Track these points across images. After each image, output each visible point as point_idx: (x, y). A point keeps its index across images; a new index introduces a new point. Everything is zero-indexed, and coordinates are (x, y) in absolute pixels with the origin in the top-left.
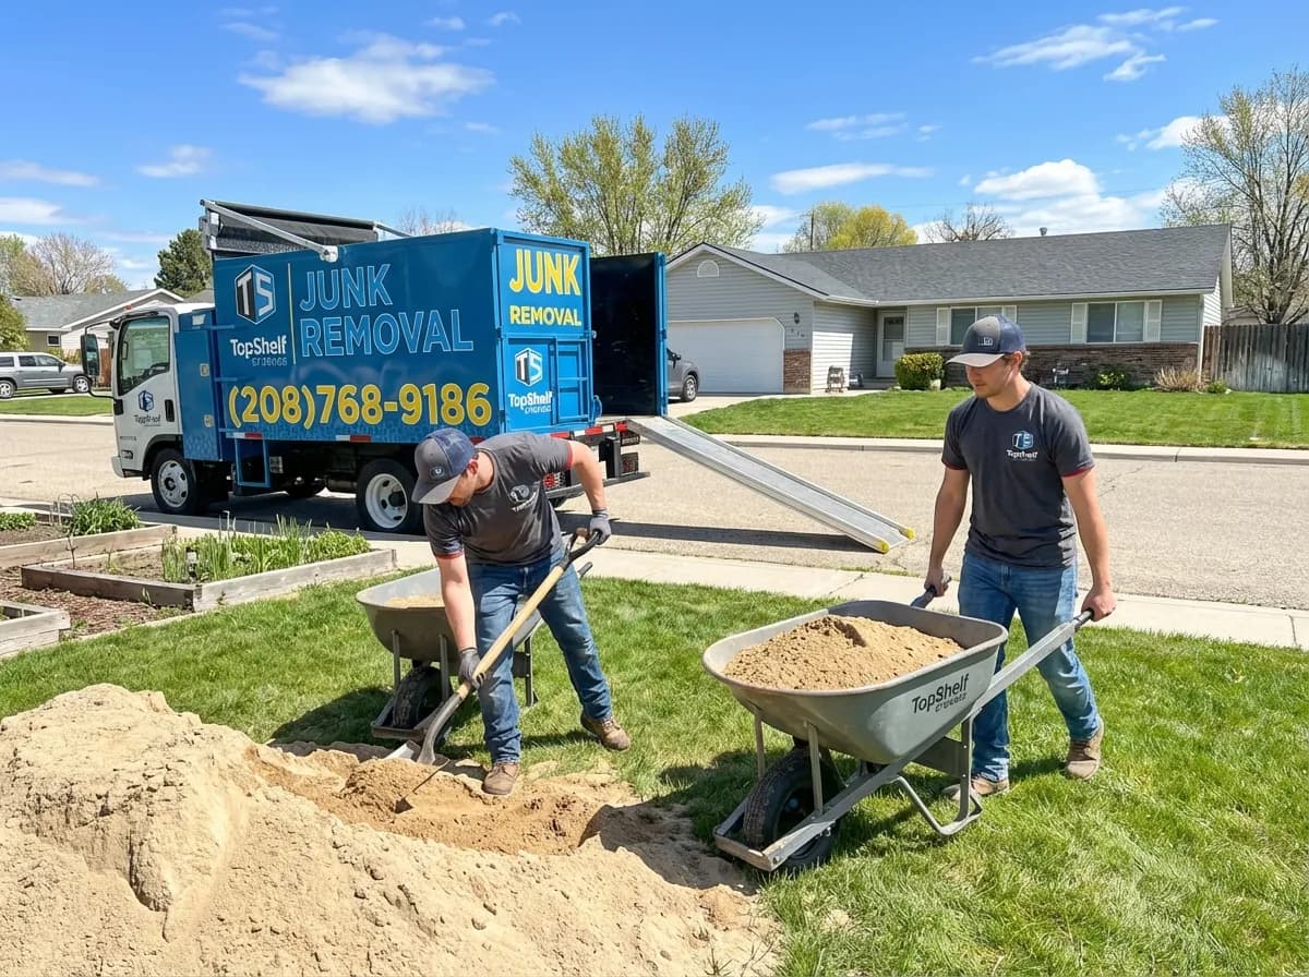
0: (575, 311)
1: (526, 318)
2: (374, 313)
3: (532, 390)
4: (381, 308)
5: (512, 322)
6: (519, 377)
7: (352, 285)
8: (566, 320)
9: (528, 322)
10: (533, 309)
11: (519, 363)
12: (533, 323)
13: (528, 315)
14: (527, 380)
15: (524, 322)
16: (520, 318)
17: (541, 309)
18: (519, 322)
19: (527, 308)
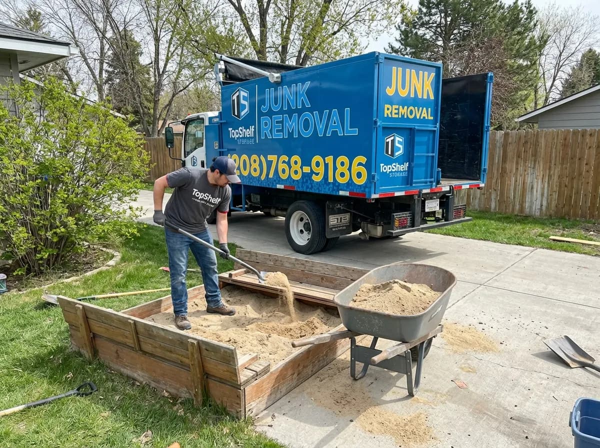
0: (429, 109)
1: (395, 114)
2: (300, 112)
3: (396, 161)
4: (304, 109)
5: (386, 116)
6: (387, 152)
7: (290, 98)
8: (423, 115)
9: (396, 116)
10: (401, 107)
11: (388, 143)
12: (400, 117)
13: (397, 111)
14: (392, 154)
15: (394, 116)
16: (391, 113)
17: (406, 107)
18: (390, 116)
19: (397, 107)
